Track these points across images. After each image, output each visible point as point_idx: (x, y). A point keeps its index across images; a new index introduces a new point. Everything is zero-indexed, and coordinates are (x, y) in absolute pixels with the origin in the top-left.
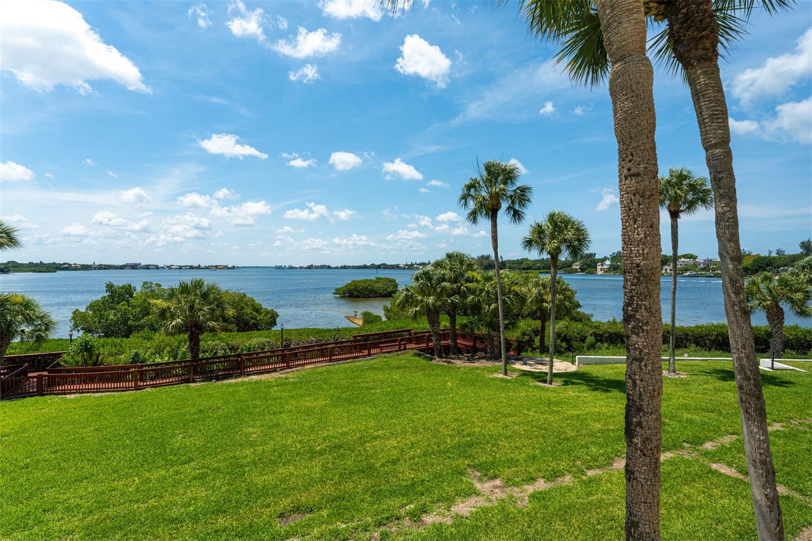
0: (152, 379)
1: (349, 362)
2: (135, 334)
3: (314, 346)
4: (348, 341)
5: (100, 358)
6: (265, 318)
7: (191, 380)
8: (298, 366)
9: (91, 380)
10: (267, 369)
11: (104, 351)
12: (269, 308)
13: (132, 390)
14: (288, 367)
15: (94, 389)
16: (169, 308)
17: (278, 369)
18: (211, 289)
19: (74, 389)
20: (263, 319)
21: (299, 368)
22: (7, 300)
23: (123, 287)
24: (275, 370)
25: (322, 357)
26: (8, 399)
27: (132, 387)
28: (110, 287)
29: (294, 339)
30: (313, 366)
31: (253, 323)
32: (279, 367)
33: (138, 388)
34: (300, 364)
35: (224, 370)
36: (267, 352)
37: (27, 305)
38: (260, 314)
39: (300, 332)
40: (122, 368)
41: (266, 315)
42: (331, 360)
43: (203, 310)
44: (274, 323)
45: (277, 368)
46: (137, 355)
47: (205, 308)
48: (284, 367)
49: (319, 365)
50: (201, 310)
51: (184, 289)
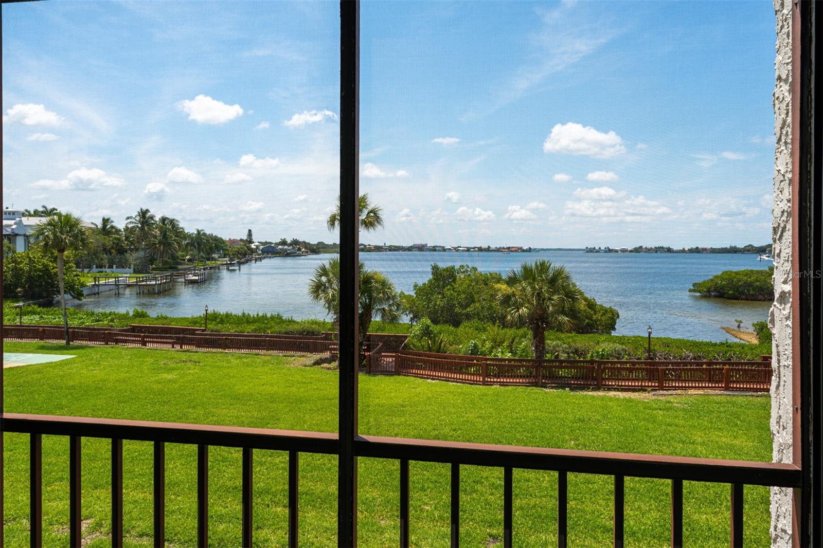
0: (495, 376)
1: (761, 396)
5: (442, 345)
6: (603, 318)
7: (540, 384)
8: (675, 388)
10: (632, 386)
11: (444, 338)
12: (607, 306)
13: (480, 385)
14: (662, 388)
15: (443, 377)
16: (514, 295)
17: (649, 389)
19: (425, 375)
20: (601, 320)
21: (679, 392)
22: (372, 277)
23: (446, 270)
24: (643, 389)
25: (710, 381)
27: (480, 381)
28: (435, 269)
30: (701, 392)
32: (652, 386)
33: (485, 383)
34: (682, 387)
35: (577, 379)
36: (626, 363)
37: (384, 284)
38: (595, 313)
39: (667, 343)
40: (461, 358)
41: (604, 314)
42: (727, 388)
43: (553, 300)
44: (612, 327)
45: (648, 386)
46: (475, 346)
47: (555, 297)
48: (655, 386)
49: (710, 392)
50: (550, 299)
51: (528, 273)
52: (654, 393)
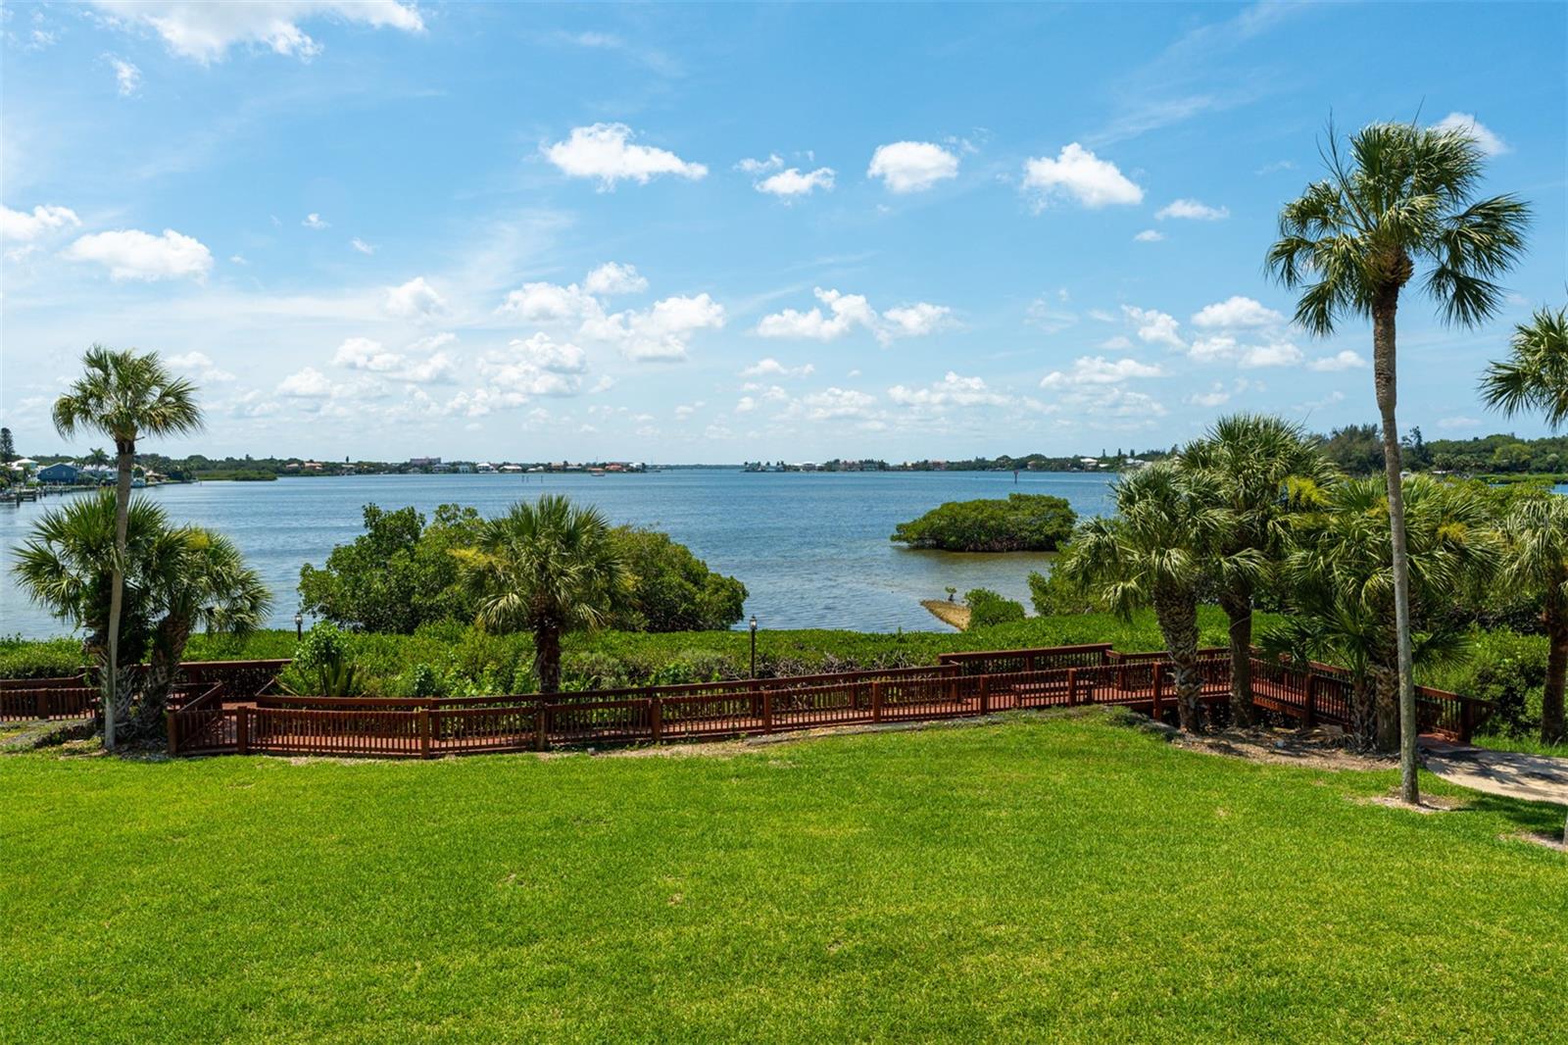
0: (458, 735)
1: (927, 728)
2: (426, 627)
3: (835, 679)
4: (928, 671)
5: (354, 678)
6: (714, 598)
7: (541, 743)
8: (792, 727)
9: (336, 727)
10: (716, 731)
11: (363, 662)
12: (726, 575)
13: (417, 757)
14: (768, 729)
15: (343, 748)
16: (492, 569)
17: (743, 734)
18: (588, 521)
19: (304, 746)
20: (709, 603)
21: (794, 734)
22: (181, 541)
23: (399, 516)
24: (734, 735)
25: (855, 708)
26: (186, 757)
27: (417, 750)
28: (371, 514)
29: (785, 656)
30: (831, 731)
31: (685, 610)
32: (745, 729)
33: (429, 754)
34: (798, 724)
35: (617, 725)
36: (717, 686)
37: (217, 553)
38: (703, 588)
39: (800, 641)
40: (397, 704)
41: (717, 591)
42: (877, 719)
43: (566, 575)
44: (737, 613)
45: (740, 729)
46: (429, 676)
47: (572, 570)
48: (757, 727)
49: (846, 729)
50: (562, 573)
51: (524, 523)
52: (751, 740)
